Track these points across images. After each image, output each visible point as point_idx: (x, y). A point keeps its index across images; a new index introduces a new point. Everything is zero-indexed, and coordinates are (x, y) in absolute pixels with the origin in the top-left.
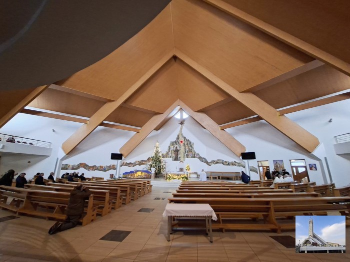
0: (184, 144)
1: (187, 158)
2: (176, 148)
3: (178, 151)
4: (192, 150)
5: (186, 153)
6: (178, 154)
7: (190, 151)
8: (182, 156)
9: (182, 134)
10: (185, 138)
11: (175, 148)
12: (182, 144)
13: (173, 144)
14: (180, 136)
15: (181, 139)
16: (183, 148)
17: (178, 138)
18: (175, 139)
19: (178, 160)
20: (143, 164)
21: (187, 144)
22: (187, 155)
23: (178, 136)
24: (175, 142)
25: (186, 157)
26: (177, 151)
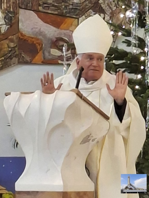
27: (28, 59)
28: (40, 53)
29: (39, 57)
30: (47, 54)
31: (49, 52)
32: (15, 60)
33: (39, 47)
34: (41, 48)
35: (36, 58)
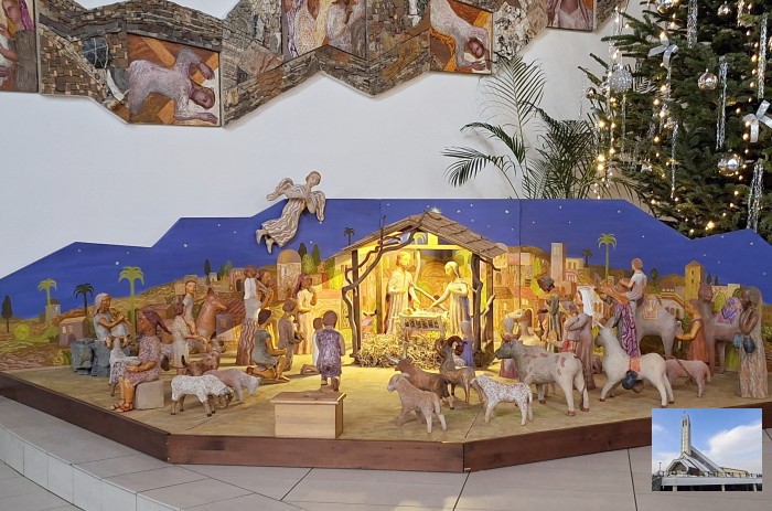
27: (440, 65)
28: (453, 59)
29: (451, 64)
30: (460, 59)
31: (463, 57)
32: (427, 65)
33: (452, 50)
34: (454, 52)
35: (449, 64)
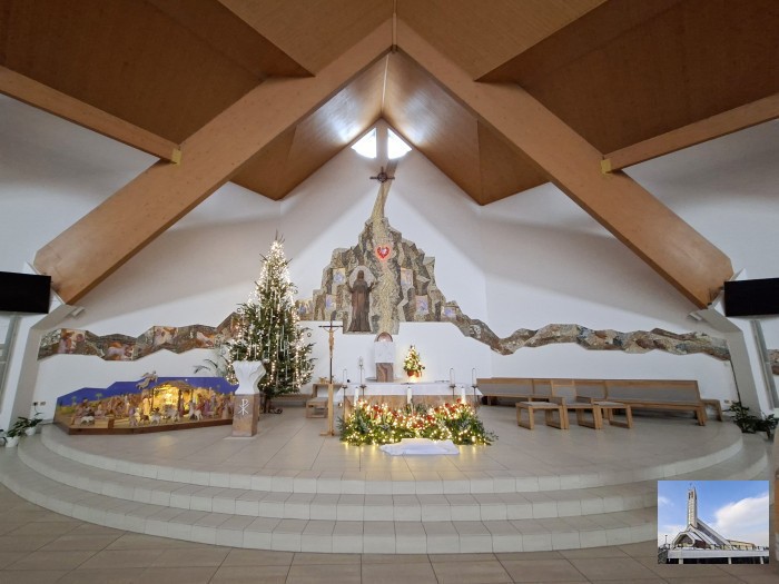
0: (395, 261)
1: (409, 319)
2: (361, 275)
3: (369, 290)
4: (430, 288)
5: (404, 302)
6: (367, 305)
7: (422, 289)
8: (387, 313)
9: (384, 222)
10: (396, 236)
11: (354, 277)
12: (384, 263)
13: (344, 259)
14: (377, 230)
15: (381, 241)
16: (387, 277)
17: (367, 235)
18: (354, 242)
19: (367, 330)
20: (199, 344)
21: (408, 264)
22: (406, 308)
23: (369, 227)
24: (357, 252)
25: (402, 314)
26: (362, 291)
29: (202, 346)
32: (195, 347)
